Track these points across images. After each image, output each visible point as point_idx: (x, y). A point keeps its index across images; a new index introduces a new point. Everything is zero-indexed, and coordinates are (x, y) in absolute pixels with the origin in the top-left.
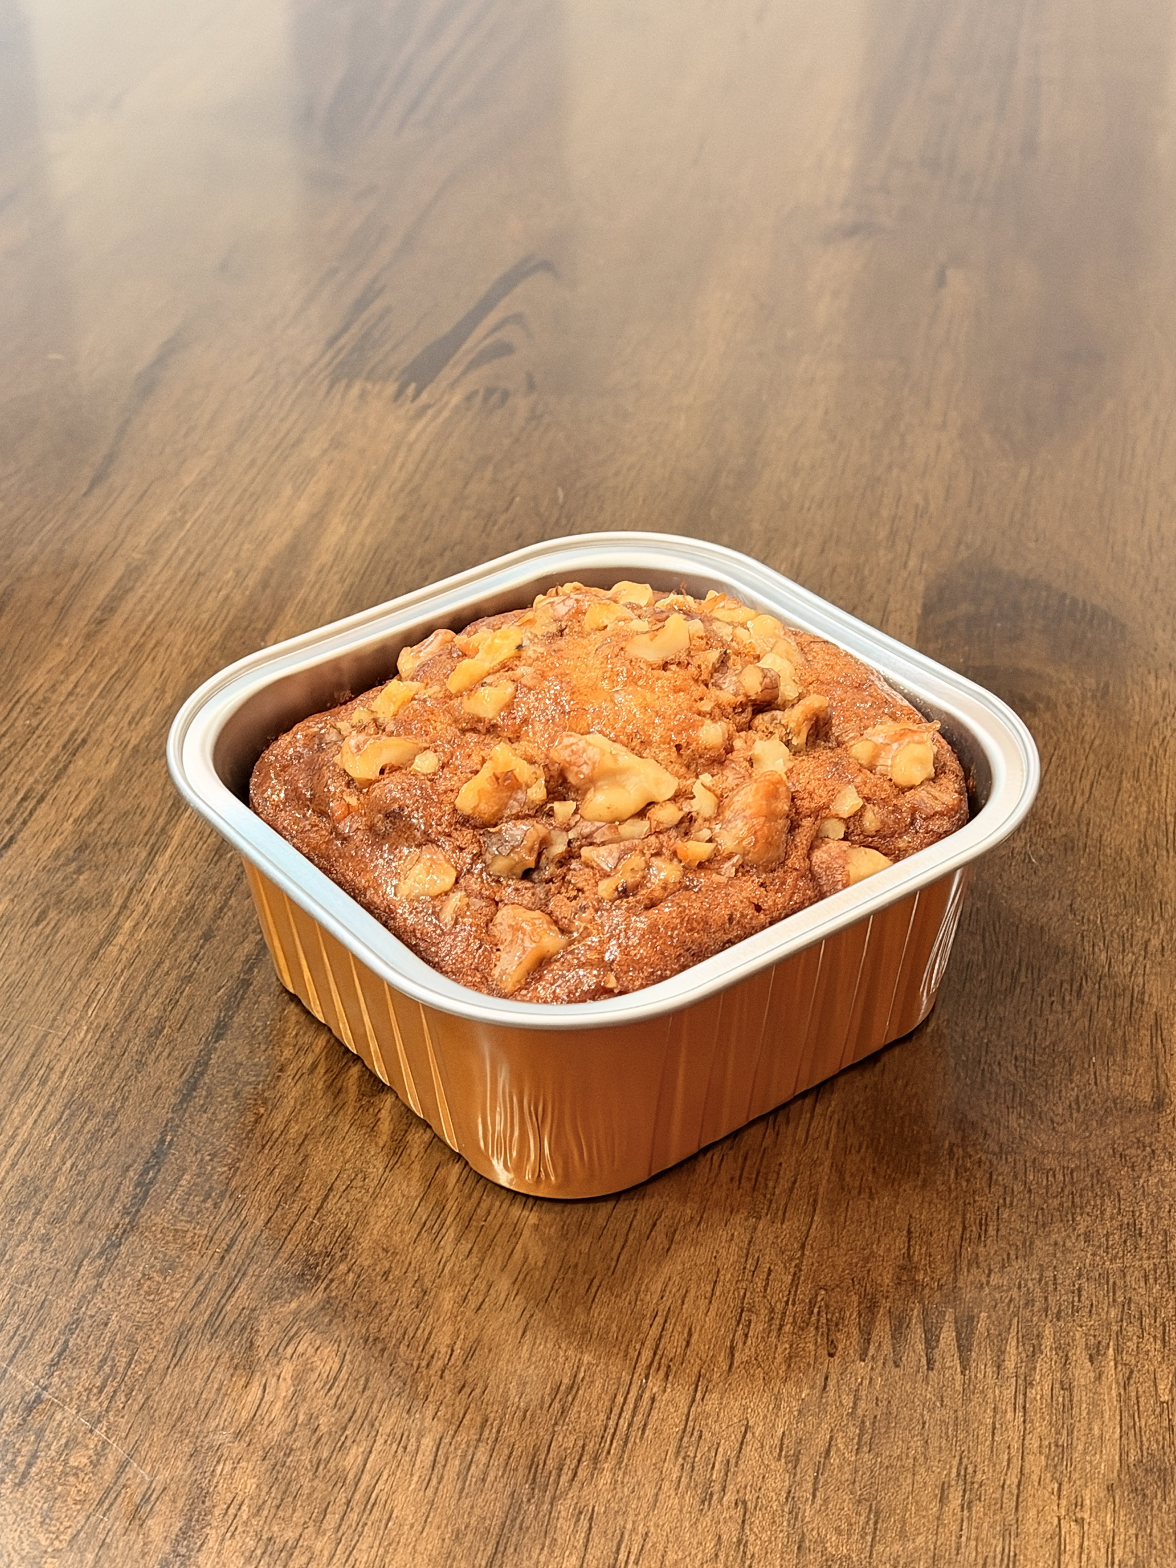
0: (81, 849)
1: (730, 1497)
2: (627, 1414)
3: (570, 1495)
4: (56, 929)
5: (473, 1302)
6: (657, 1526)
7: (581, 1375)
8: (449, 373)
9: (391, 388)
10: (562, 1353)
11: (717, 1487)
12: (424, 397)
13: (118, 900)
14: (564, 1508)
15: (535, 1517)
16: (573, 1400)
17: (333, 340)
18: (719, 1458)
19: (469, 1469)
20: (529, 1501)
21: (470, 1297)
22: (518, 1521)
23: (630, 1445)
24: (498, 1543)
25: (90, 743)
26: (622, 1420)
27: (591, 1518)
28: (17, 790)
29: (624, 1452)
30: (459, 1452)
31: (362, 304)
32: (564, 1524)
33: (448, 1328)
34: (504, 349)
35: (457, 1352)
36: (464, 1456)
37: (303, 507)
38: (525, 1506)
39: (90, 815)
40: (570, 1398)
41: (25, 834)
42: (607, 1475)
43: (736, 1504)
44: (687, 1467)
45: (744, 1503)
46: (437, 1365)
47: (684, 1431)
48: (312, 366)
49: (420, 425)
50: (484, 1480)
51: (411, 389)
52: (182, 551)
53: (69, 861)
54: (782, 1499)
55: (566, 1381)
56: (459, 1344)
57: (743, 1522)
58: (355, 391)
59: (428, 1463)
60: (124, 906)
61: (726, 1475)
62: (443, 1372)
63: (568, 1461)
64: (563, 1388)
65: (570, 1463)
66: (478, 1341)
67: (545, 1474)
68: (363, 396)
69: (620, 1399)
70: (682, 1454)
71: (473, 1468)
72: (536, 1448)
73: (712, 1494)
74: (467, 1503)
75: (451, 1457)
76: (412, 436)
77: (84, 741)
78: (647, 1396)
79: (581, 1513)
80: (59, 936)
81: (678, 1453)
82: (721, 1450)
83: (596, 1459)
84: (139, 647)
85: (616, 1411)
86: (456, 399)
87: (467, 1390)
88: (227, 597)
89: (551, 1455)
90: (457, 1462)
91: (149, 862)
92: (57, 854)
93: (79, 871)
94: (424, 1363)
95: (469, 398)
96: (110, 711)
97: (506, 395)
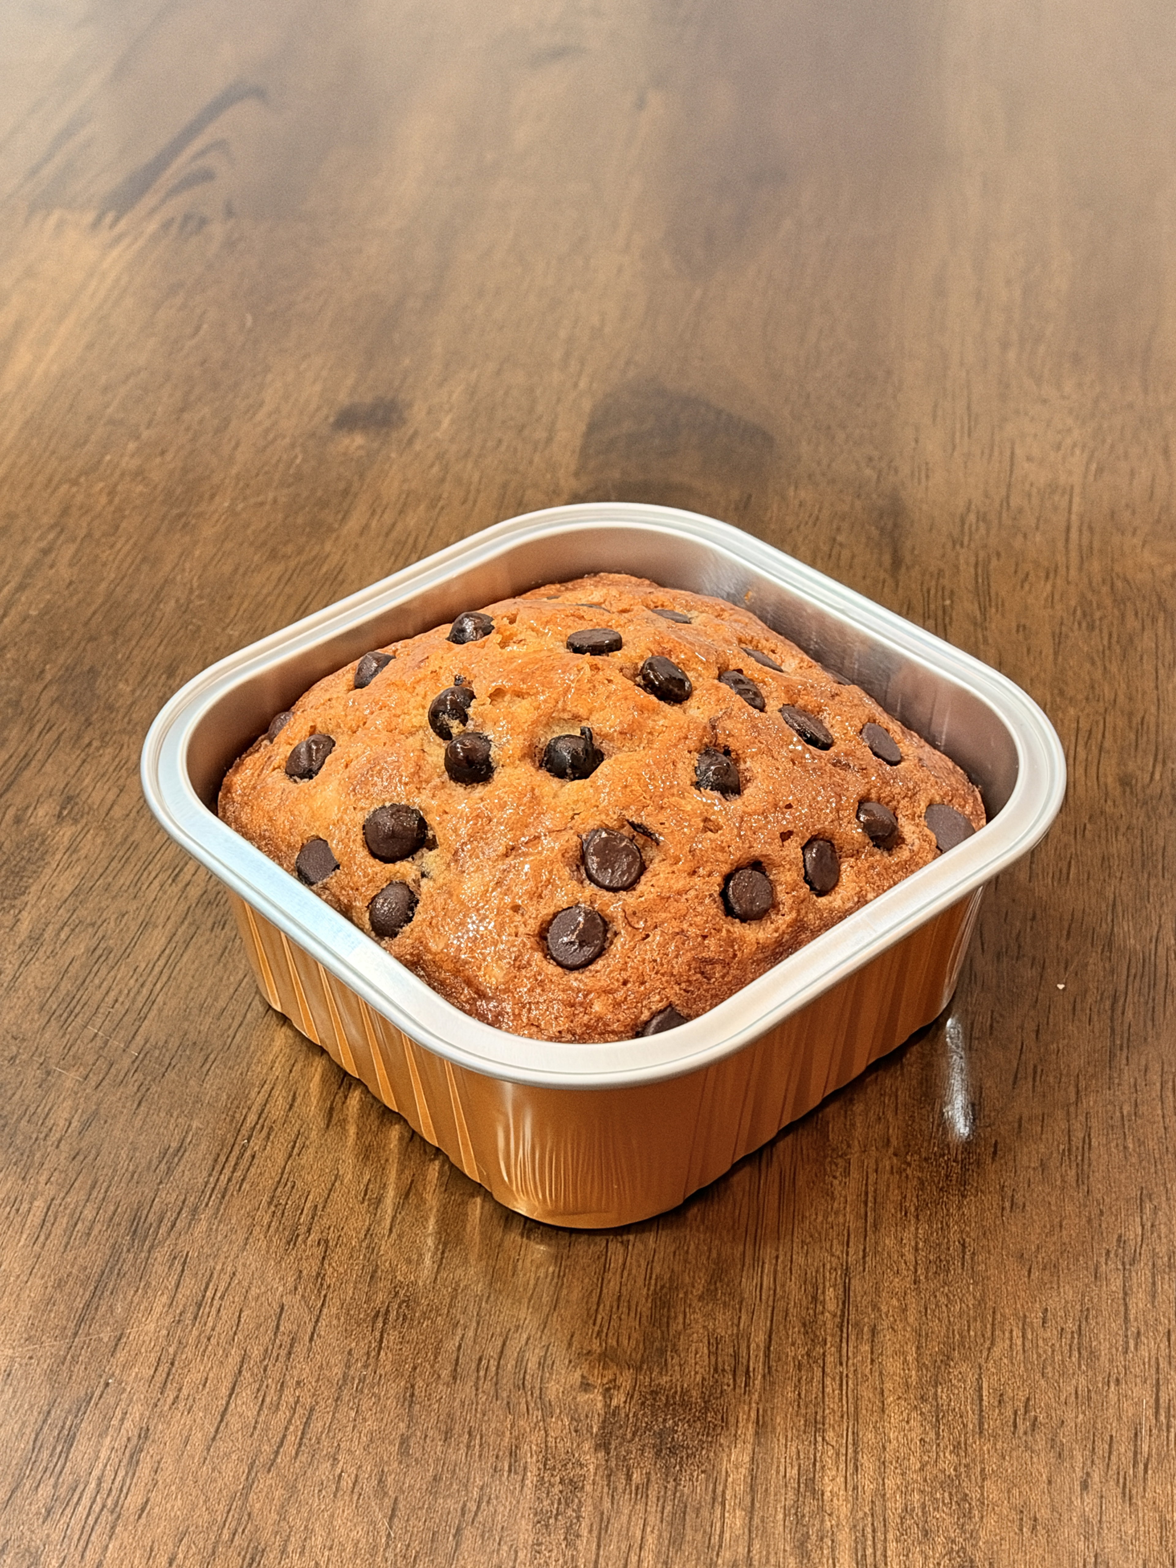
1: (314, 1237)
2: (227, 1172)
3: (168, 1243)
5: (93, 1080)
6: (244, 1265)
7: (189, 1140)
8: (149, 200)
9: (89, 217)
10: (172, 1121)
11: (303, 1229)
12: (122, 225)
14: (161, 1255)
15: (133, 1265)
16: (179, 1160)
18: (308, 1205)
19: (76, 1224)
20: (128, 1251)
21: (91, 1075)
22: (117, 1267)
23: (227, 1198)
24: (96, 1288)
26: (222, 1177)
27: (185, 1262)
29: (221, 1203)
30: (68, 1211)
31: (65, 134)
32: (159, 1268)
33: (69, 1103)
34: (207, 176)
35: (75, 1123)
36: (72, 1216)
38: (124, 1255)
40: (176, 1159)
42: (204, 1224)
43: (319, 1244)
44: (279, 1214)
45: (327, 1241)
46: (54, 1137)
47: (279, 1182)
48: (13, 194)
49: (115, 253)
50: (89, 1234)
51: (109, 218)
54: (362, 1236)
55: (174, 1145)
56: (76, 1117)
57: (324, 1258)
58: (54, 220)
59: (38, 1221)
61: (313, 1218)
62: (60, 1141)
63: (169, 1214)
64: (171, 1150)
65: (170, 1216)
66: (96, 1113)
67: (147, 1225)
68: (61, 225)
69: (222, 1158)
70: (275, 1202)
71: (80, 1224)
72: (140, 1205)
73: (298, 1235)
74: (70, 1256)
75: (60, 1215)
76: (106, 264)
78: (248, 1154)
79: (175, 1258)
81: (270, 1203)
82: (311, 1197)
83: (195, 1211)
85: (218, 1168)
86: (152, 227)
87: (81, 1157)
89: (152, 1210)
90: (65, 1220)
94: (42, 1136)
95: (166, 226)
97: (203, 222)
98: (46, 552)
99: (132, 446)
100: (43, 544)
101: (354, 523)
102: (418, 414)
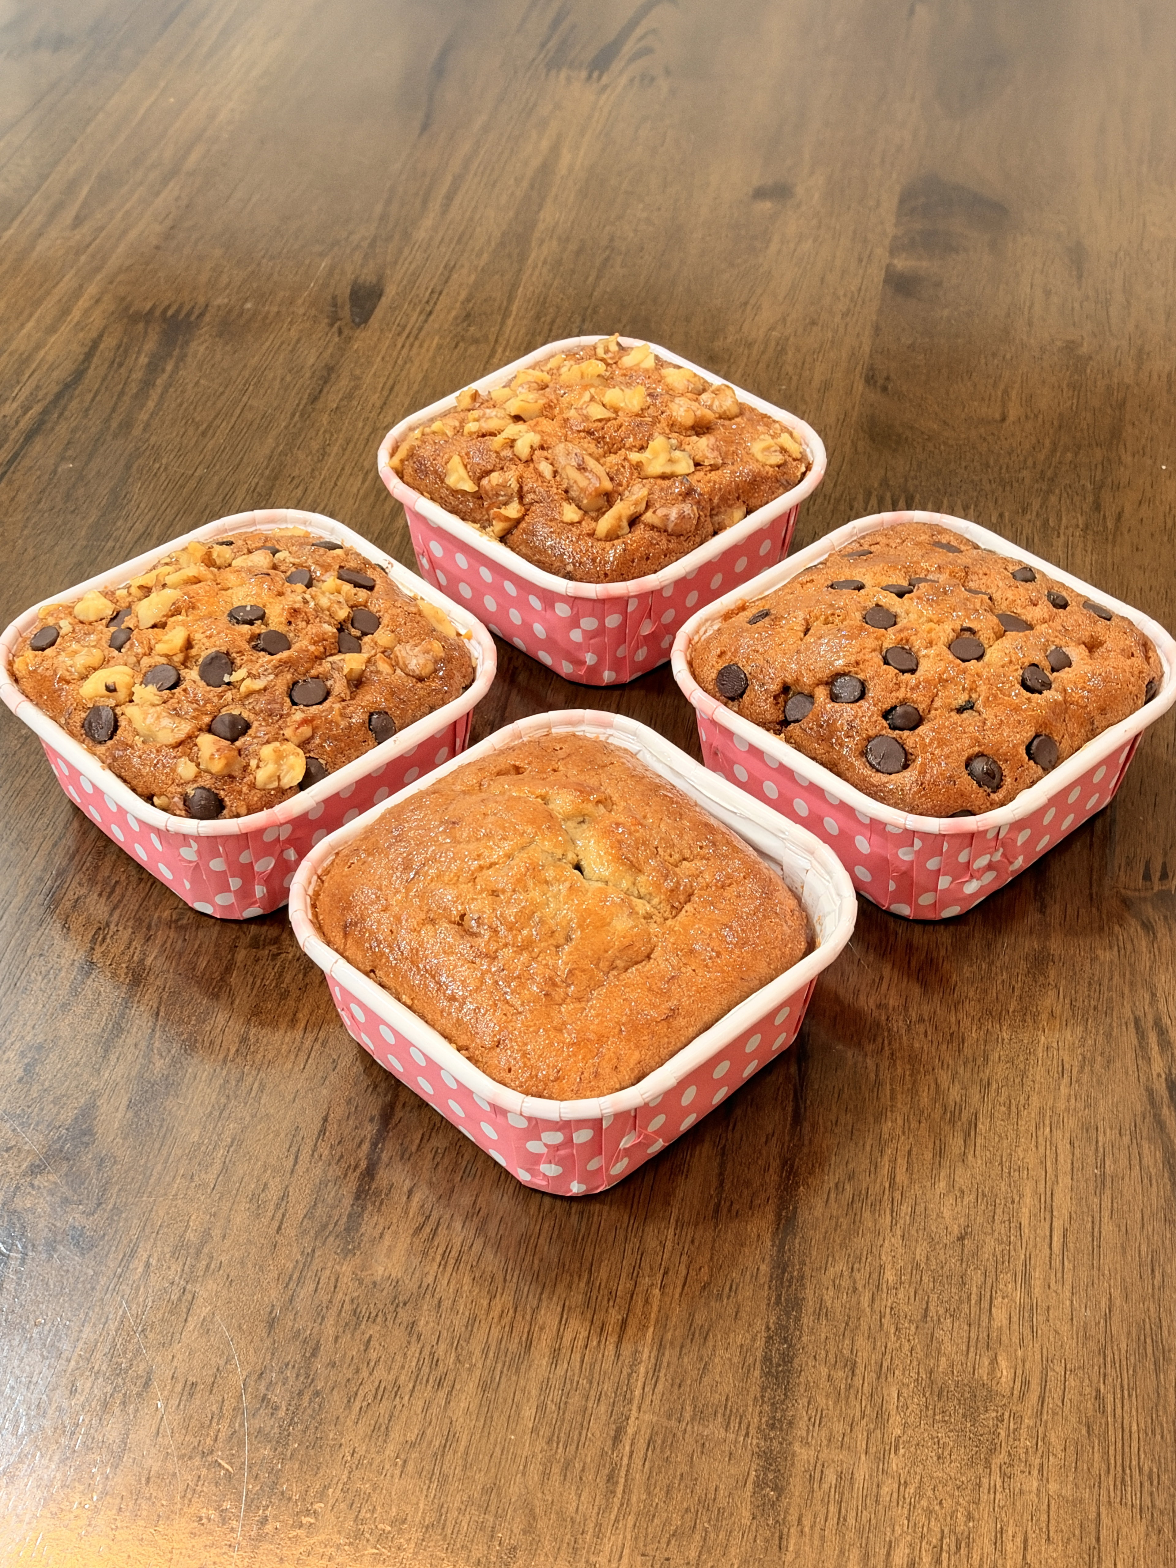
0: (468, 316)
4: (466, 350)
8: (617, 65)
9: (584, 74)
12: (605, 80)
13: (492, 338)
17: (543, 45)
25: (457, 267)
28: (427, 288)
31: (556, 23)
34: (648, 51)
37: (545, 144)
39: (468, 300)
41: (438, 307)
48: (534, 60)
49: (604, 97)
51: (596, 74)
52: (482, 168)
53: (463, 321)
58: (563, 75)
60: (496, 341)
68: (568, 79)
76: (601, 102)
77: (454, 266)
80: (468, 353)
84: (471, 219)
86: (624, 80)
88: (512, 194)
91: (503, 323)
92: (456, 318)
93: (469, 325)
95: (632, 80)
96: (463, 251)
97: (653, 79)
98: (607, 259)
99: (641, 206)
100: (605, 256)
101: (773, 247)
102: (800, 191)
